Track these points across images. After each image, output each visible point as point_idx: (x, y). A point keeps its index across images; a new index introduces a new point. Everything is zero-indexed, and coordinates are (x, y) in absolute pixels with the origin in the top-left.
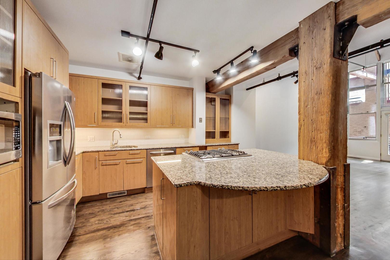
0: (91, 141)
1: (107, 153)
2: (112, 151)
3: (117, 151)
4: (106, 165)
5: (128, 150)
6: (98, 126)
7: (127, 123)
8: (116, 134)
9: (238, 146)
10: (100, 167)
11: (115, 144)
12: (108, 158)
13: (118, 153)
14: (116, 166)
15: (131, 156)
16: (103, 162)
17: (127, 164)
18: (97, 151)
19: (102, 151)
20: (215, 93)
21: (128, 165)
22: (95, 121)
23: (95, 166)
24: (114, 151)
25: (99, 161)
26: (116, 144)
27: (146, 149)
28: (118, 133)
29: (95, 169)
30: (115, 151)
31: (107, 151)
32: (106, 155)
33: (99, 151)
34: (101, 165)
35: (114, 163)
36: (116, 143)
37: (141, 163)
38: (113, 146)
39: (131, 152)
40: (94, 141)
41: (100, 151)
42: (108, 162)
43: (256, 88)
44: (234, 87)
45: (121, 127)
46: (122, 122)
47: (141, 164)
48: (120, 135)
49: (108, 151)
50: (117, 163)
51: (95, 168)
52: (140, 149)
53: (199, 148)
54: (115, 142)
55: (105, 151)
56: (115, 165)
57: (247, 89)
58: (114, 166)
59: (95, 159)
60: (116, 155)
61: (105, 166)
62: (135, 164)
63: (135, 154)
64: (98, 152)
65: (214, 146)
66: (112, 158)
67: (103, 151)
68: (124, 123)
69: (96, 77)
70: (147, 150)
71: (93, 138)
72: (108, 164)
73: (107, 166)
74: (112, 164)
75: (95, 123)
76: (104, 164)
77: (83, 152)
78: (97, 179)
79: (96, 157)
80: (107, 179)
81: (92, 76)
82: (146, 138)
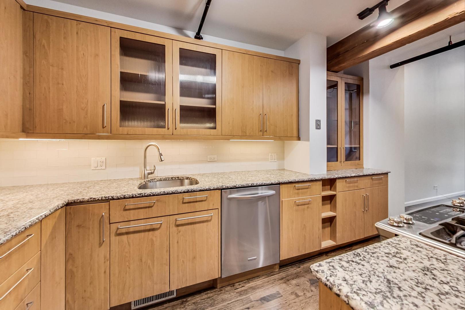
0: (97, 168)
1: (131, 203)
2: (143, 197)
3: (154, 195)
4: (127, 233)
5: (181, 193)
6: (112, 136)
7: (176, 129)
8: (152, 152)
9: (387, 177)
10: (113, 238)
11: (149, 174)
12: (132, 215)
13: (157, 200)
14: (151, 233)
15: (186, 208)
16: (119, 226)
17: (178, 226)
18: (104, 198)
19: (119, 199)
20: (337, 72)
21: (180, 228)
22: (105, 125)
23: (100, 237)
24: (146, 196)
25: (110, 224)
26: (152, 173)
27: (219, 189)
28: (157, 150)
29: (100, 245)
30: (150, 196)
31: (130, 198)
32: (127, 208)
33: (111, 199)
34: (114, 234)
35: (148, 228)
36: (150, 171)
37: (210, 221)
38: (144, 179)
39: (187, 197)
40: (104, 168)
41: (113, 199)
42: (133, 226)
43: (405, 66)
44: (371, 61)
45: (163, 138)
46: (165, 128)
47: (209, 223)
48: (161, 155)
49: (133, 197)
50: (154, 227)
51: (100, 243)
52: (207, 190)
53: (321, 183)
54: (149, 169)
55: (125, 198)
56: (149, 230)
57: (392, 67)
58: (147, 233)
59: (100, 220)
60: (151, 207)
61: (126, 236)
62: (195, 225)
63: (196, 202)
64: (107, 200)
65: (348, 177)
66: (142, 214)
67: (121, 198)
68: (168, 129)
69: (106, 22)
70: (221, 189)
71: (103, 162)
72: (131, 230)
73: (131, 236)
74: (142, 228)
75: (103, 128)
76: (124, 231)
77: (68, 204)
78: (105, 272)
79: (103, 216)
80: (129, 268)
81: (97, 20)
82: (208, 160)
